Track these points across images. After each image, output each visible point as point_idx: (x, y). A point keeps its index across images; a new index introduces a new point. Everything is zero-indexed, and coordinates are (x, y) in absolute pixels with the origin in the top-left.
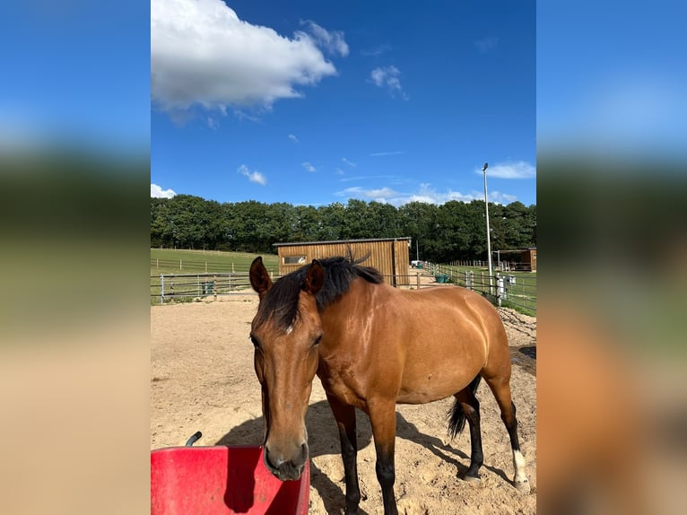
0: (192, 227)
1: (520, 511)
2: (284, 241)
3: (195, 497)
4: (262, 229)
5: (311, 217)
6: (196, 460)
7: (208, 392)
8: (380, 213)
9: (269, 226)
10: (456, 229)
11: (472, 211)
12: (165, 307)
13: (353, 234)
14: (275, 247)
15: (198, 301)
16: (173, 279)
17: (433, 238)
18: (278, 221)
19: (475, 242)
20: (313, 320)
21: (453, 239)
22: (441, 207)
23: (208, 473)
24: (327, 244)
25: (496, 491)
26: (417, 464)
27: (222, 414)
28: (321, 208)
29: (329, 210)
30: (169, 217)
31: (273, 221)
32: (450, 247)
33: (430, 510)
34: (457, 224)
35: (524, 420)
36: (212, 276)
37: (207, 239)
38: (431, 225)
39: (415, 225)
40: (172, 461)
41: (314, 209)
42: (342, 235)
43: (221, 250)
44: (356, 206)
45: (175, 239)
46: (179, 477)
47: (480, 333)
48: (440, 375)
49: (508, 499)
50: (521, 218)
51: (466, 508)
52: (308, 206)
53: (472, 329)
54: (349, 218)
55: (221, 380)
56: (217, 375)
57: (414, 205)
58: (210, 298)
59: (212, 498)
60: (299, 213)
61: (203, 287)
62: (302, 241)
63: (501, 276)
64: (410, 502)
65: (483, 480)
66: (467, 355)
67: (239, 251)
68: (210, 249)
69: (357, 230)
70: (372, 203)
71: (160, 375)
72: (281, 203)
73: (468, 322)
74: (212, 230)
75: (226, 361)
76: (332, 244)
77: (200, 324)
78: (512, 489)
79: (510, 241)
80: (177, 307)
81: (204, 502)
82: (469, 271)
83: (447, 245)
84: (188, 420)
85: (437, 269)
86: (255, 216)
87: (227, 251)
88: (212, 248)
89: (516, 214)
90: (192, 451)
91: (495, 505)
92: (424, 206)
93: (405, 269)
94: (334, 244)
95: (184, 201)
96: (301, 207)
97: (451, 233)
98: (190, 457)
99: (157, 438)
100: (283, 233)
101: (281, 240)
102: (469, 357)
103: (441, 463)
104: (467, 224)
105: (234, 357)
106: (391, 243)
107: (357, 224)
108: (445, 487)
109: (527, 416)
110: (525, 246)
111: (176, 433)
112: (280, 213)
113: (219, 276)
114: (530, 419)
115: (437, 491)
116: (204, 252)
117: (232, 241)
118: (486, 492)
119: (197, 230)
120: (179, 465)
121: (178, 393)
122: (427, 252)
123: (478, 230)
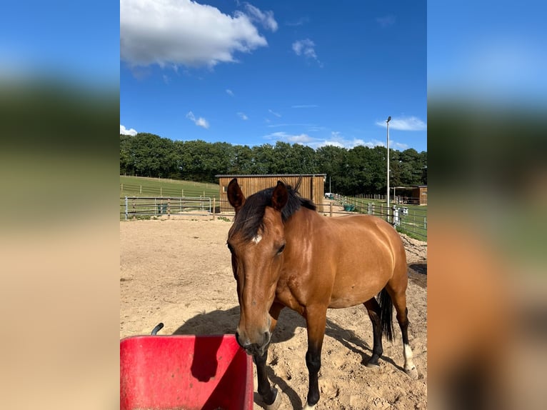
0: (150, 159)
1: (411, 392)
2: (224, 173)
3: (159, 375)
4: (207, 163)
5: (246, 155)
6: (161, 346)
7: (164, 291)
8: (302, 153)
9: (212, 160)
10: (361, 168)
11: (375, 155)
12: (129, 223)
13: (279, 170)
14: (217, 178)
15: (155, 219)
16: (134, 201)
17: (342, 175)
18: (219, 156)
19: (376, 180)
20: (278, 233)
21: (359, 177)
22: (351, 151)
23: (170, 356)
24: (258, 177)
25: (393, 376)
26: (330, 352)
27: (176, 309)
28: (255, 148)
29: (260, 150)
30: (131, 150)
31: (215, 157)
32: (356, 183)
33: (341, 389)
34: (363, 165)
35: (414, 321)
36: (167, 199)
37: (161, 169)
38: (342, 165)
39: (329, 164)
40: (141, 346)
41: (249, 148)
42: (270, 171)
43: (173, 178)
44: (283, 147)
45: (136, 168)
46: (147, 359)
47: (389, 251)
48: (361, 285)
49: (401, 383)
50: (414, 161)
51: (369, 388)
52: (243, 146)
53: (383, 248)
54: (276, 156)
55: (174, 282)
56: (170, 278)
57: (328, 148)
58: (165, 216)
59: (173, 376)
60: (237, 152)
61: (159, 208)
62: (239, 174)
63: (397, 208)
64: (325, 383)
65: (382, 367)
66: (381, 268)
67: (188, 180)
68: (164, 178)
69: (283, 166)
70: (295, 146)
71: (126, 276)
72: (222, 142)
73: (381, 242)
74: (166, 163)
75: (178, 267)
76: (263, 177)
77: (156, 238)
78: (404, 375)
79: (404, 180)
80: (138, 223)
81: (166, 379)
82: (371, 203)
83: (354, 181)
84: (149, 312)
85: (345, 200)
86: (201, 152)
87: (177, 179)
88: (165, 176)
89: (410, 158)
90: (158, 339)
91: (391, 387)
92: (337, 149)
93: (320, 200)
94: (265, 177)
95: (144, 138)
96: (238, 146)
97: (358, 172)
98: (156, 344)
99: (124, 326)
100: (223, 167)
101: (222, 172)
102: (381, 270)
103: (349, 353)
104: (370, 164)
105: (184, 265)
106: (310, 178)
107: (283, 162)
108: (352, 371)
109: (416, 318)
110: (416, 184)
111: (140, 323)
112: (220, 151)
113: (172, 199)
114: (418, 321)
115: (346, 374)
116: (159, 179)
117: (181, 172)
118: (384, 377)
119: (153, 162)
120: (146, 349)
121: (141, 291)
122: (338, 186)
123: (380, 170)
